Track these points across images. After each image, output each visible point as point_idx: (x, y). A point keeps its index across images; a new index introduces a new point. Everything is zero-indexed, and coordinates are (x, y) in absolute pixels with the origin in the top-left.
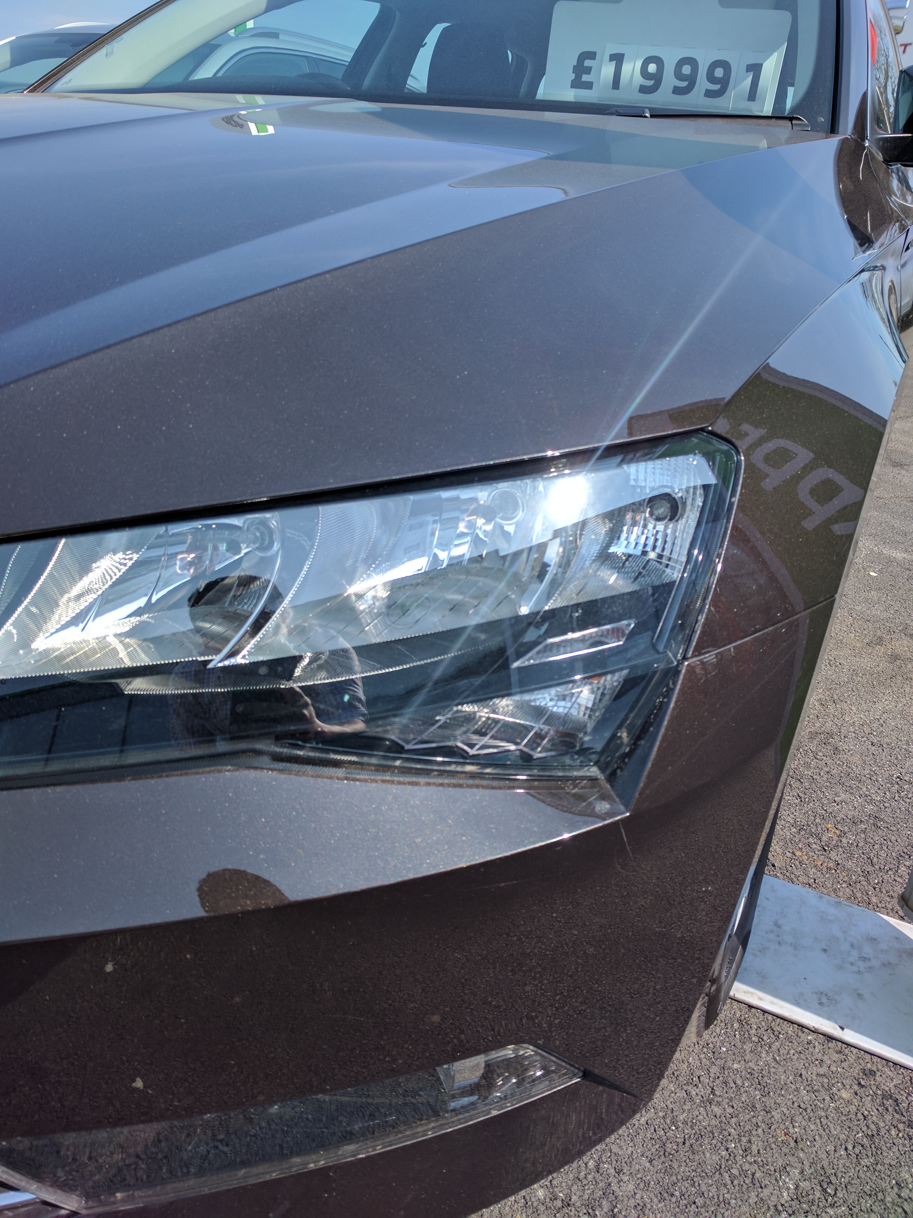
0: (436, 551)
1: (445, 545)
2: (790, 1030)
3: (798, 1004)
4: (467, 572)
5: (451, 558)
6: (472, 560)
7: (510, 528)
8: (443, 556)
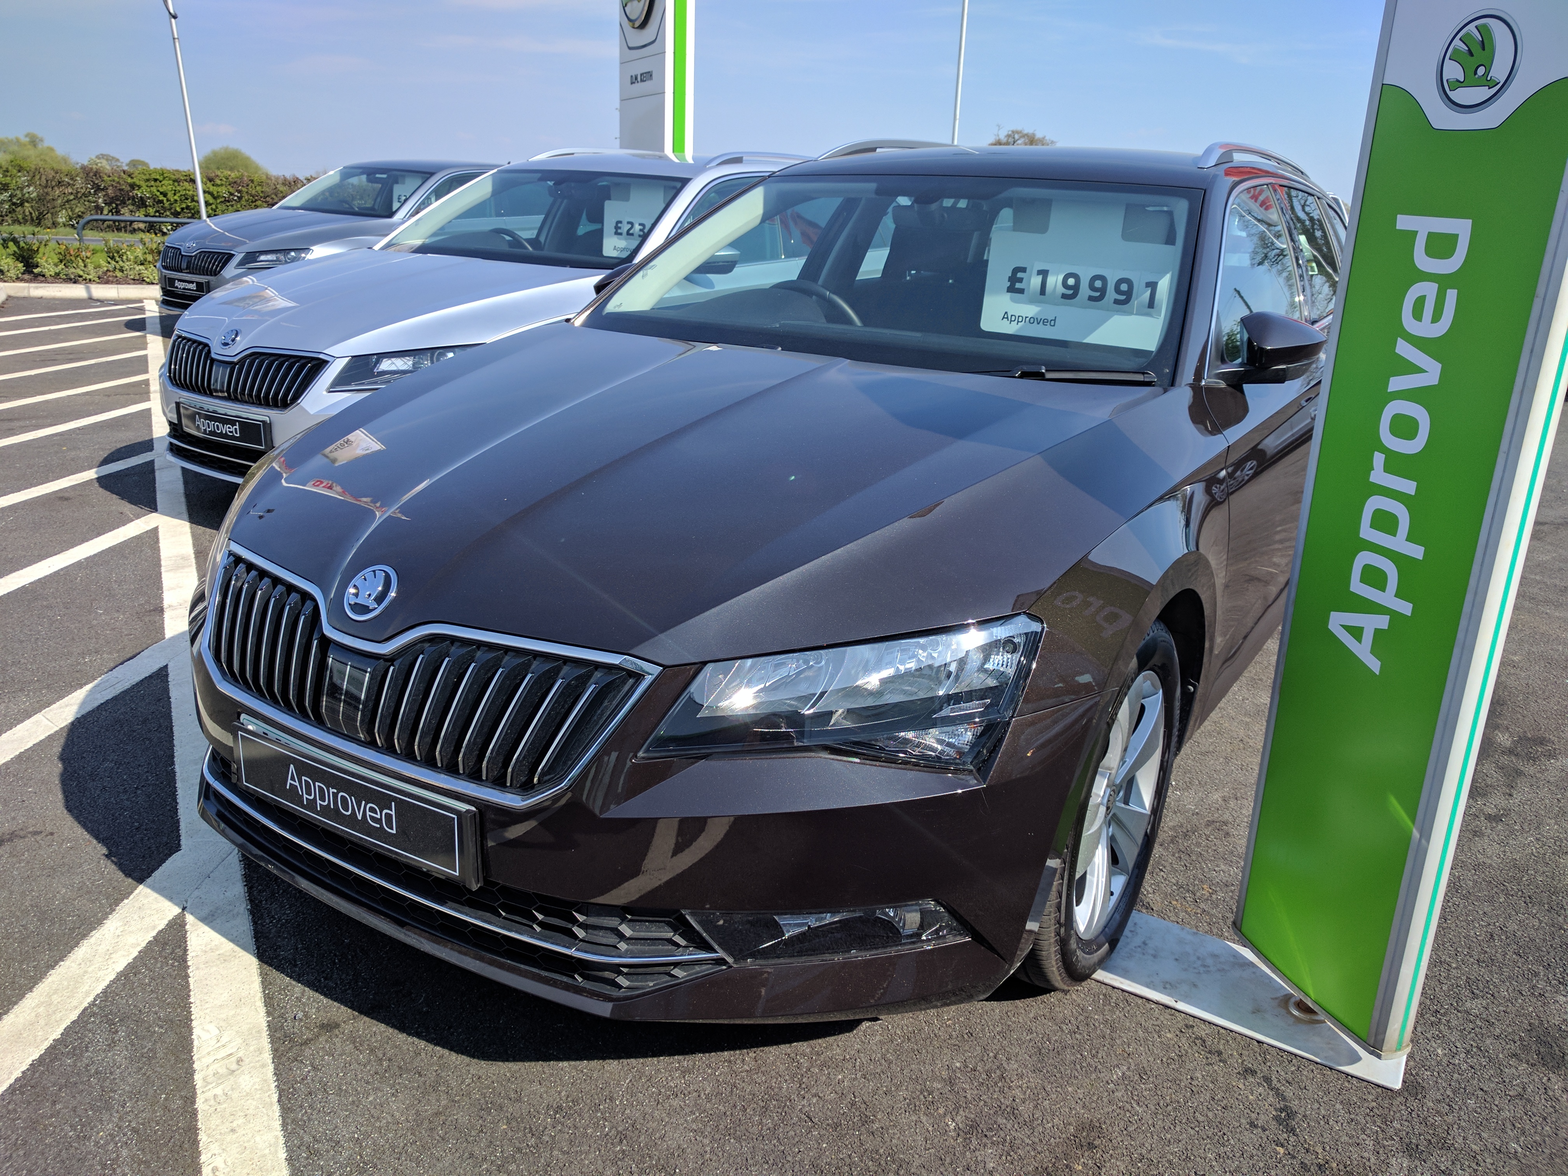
0: (898, 665)
1: (902, 662)
2: (1140, 1001)
3: (1148, 986)
4: (913, 676)
5: (906, 669)
6: (916, 670)
7: (935, 655)
8: (902, 668)
